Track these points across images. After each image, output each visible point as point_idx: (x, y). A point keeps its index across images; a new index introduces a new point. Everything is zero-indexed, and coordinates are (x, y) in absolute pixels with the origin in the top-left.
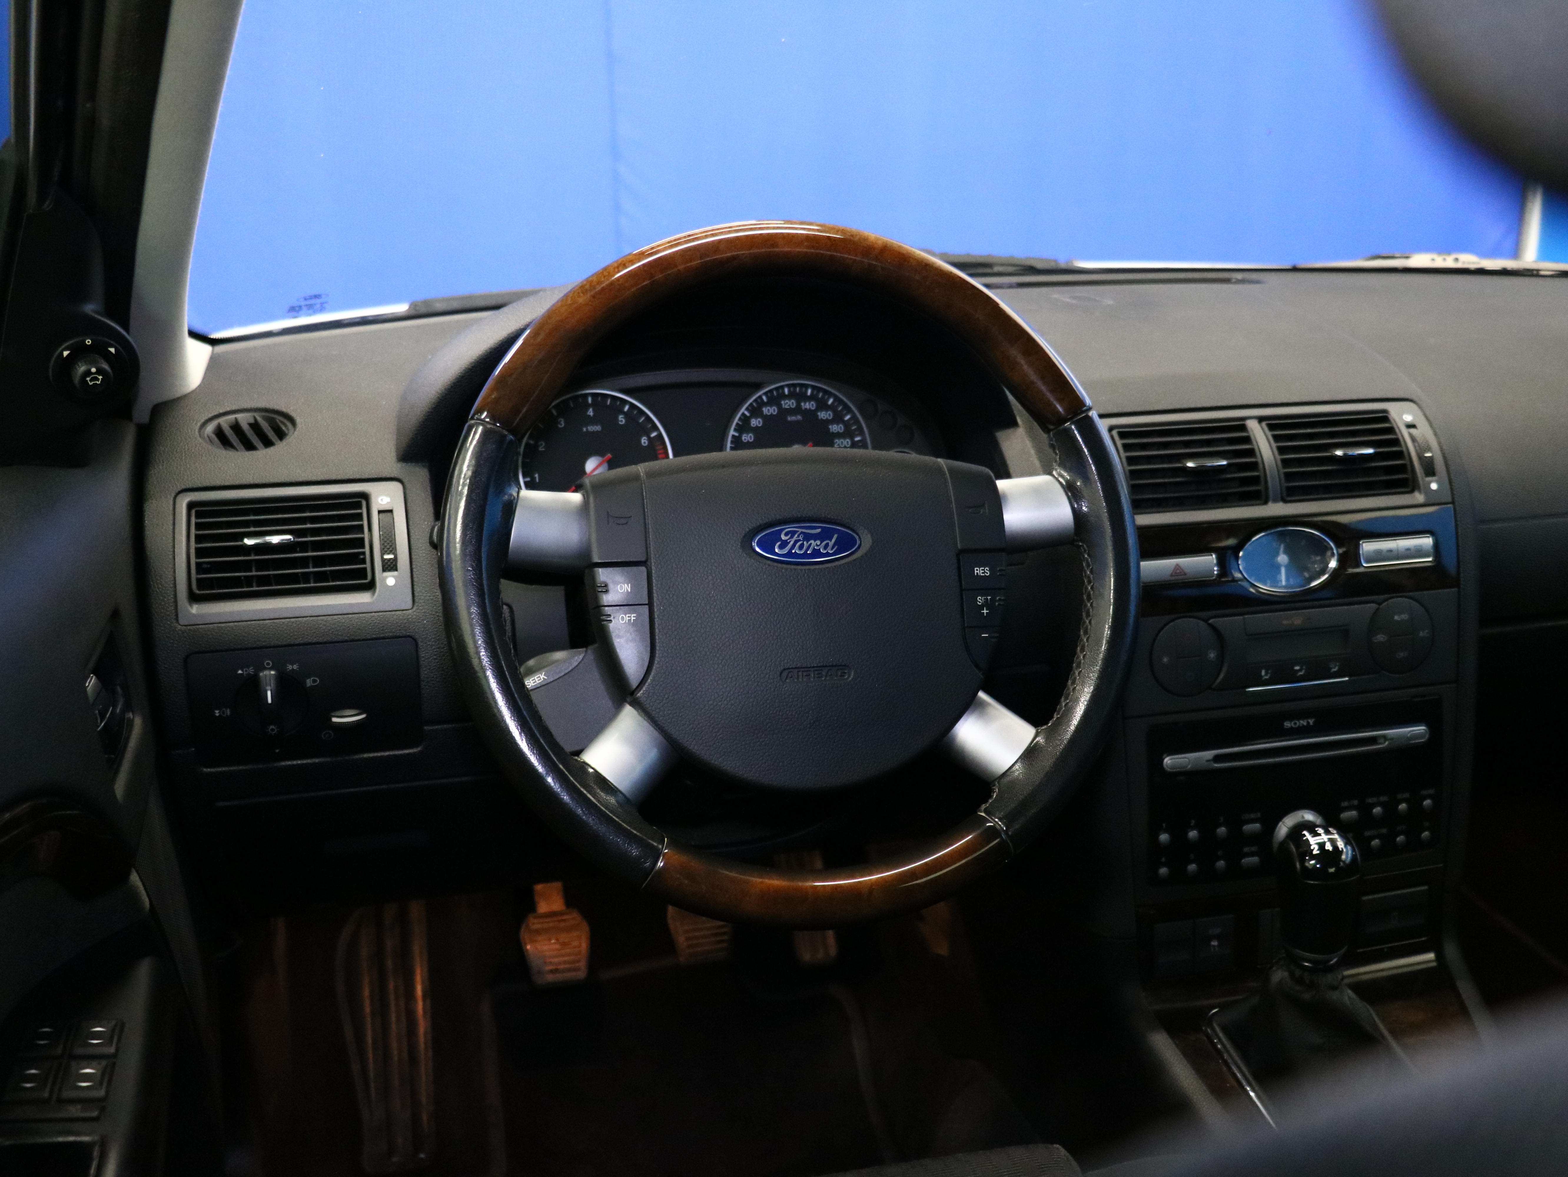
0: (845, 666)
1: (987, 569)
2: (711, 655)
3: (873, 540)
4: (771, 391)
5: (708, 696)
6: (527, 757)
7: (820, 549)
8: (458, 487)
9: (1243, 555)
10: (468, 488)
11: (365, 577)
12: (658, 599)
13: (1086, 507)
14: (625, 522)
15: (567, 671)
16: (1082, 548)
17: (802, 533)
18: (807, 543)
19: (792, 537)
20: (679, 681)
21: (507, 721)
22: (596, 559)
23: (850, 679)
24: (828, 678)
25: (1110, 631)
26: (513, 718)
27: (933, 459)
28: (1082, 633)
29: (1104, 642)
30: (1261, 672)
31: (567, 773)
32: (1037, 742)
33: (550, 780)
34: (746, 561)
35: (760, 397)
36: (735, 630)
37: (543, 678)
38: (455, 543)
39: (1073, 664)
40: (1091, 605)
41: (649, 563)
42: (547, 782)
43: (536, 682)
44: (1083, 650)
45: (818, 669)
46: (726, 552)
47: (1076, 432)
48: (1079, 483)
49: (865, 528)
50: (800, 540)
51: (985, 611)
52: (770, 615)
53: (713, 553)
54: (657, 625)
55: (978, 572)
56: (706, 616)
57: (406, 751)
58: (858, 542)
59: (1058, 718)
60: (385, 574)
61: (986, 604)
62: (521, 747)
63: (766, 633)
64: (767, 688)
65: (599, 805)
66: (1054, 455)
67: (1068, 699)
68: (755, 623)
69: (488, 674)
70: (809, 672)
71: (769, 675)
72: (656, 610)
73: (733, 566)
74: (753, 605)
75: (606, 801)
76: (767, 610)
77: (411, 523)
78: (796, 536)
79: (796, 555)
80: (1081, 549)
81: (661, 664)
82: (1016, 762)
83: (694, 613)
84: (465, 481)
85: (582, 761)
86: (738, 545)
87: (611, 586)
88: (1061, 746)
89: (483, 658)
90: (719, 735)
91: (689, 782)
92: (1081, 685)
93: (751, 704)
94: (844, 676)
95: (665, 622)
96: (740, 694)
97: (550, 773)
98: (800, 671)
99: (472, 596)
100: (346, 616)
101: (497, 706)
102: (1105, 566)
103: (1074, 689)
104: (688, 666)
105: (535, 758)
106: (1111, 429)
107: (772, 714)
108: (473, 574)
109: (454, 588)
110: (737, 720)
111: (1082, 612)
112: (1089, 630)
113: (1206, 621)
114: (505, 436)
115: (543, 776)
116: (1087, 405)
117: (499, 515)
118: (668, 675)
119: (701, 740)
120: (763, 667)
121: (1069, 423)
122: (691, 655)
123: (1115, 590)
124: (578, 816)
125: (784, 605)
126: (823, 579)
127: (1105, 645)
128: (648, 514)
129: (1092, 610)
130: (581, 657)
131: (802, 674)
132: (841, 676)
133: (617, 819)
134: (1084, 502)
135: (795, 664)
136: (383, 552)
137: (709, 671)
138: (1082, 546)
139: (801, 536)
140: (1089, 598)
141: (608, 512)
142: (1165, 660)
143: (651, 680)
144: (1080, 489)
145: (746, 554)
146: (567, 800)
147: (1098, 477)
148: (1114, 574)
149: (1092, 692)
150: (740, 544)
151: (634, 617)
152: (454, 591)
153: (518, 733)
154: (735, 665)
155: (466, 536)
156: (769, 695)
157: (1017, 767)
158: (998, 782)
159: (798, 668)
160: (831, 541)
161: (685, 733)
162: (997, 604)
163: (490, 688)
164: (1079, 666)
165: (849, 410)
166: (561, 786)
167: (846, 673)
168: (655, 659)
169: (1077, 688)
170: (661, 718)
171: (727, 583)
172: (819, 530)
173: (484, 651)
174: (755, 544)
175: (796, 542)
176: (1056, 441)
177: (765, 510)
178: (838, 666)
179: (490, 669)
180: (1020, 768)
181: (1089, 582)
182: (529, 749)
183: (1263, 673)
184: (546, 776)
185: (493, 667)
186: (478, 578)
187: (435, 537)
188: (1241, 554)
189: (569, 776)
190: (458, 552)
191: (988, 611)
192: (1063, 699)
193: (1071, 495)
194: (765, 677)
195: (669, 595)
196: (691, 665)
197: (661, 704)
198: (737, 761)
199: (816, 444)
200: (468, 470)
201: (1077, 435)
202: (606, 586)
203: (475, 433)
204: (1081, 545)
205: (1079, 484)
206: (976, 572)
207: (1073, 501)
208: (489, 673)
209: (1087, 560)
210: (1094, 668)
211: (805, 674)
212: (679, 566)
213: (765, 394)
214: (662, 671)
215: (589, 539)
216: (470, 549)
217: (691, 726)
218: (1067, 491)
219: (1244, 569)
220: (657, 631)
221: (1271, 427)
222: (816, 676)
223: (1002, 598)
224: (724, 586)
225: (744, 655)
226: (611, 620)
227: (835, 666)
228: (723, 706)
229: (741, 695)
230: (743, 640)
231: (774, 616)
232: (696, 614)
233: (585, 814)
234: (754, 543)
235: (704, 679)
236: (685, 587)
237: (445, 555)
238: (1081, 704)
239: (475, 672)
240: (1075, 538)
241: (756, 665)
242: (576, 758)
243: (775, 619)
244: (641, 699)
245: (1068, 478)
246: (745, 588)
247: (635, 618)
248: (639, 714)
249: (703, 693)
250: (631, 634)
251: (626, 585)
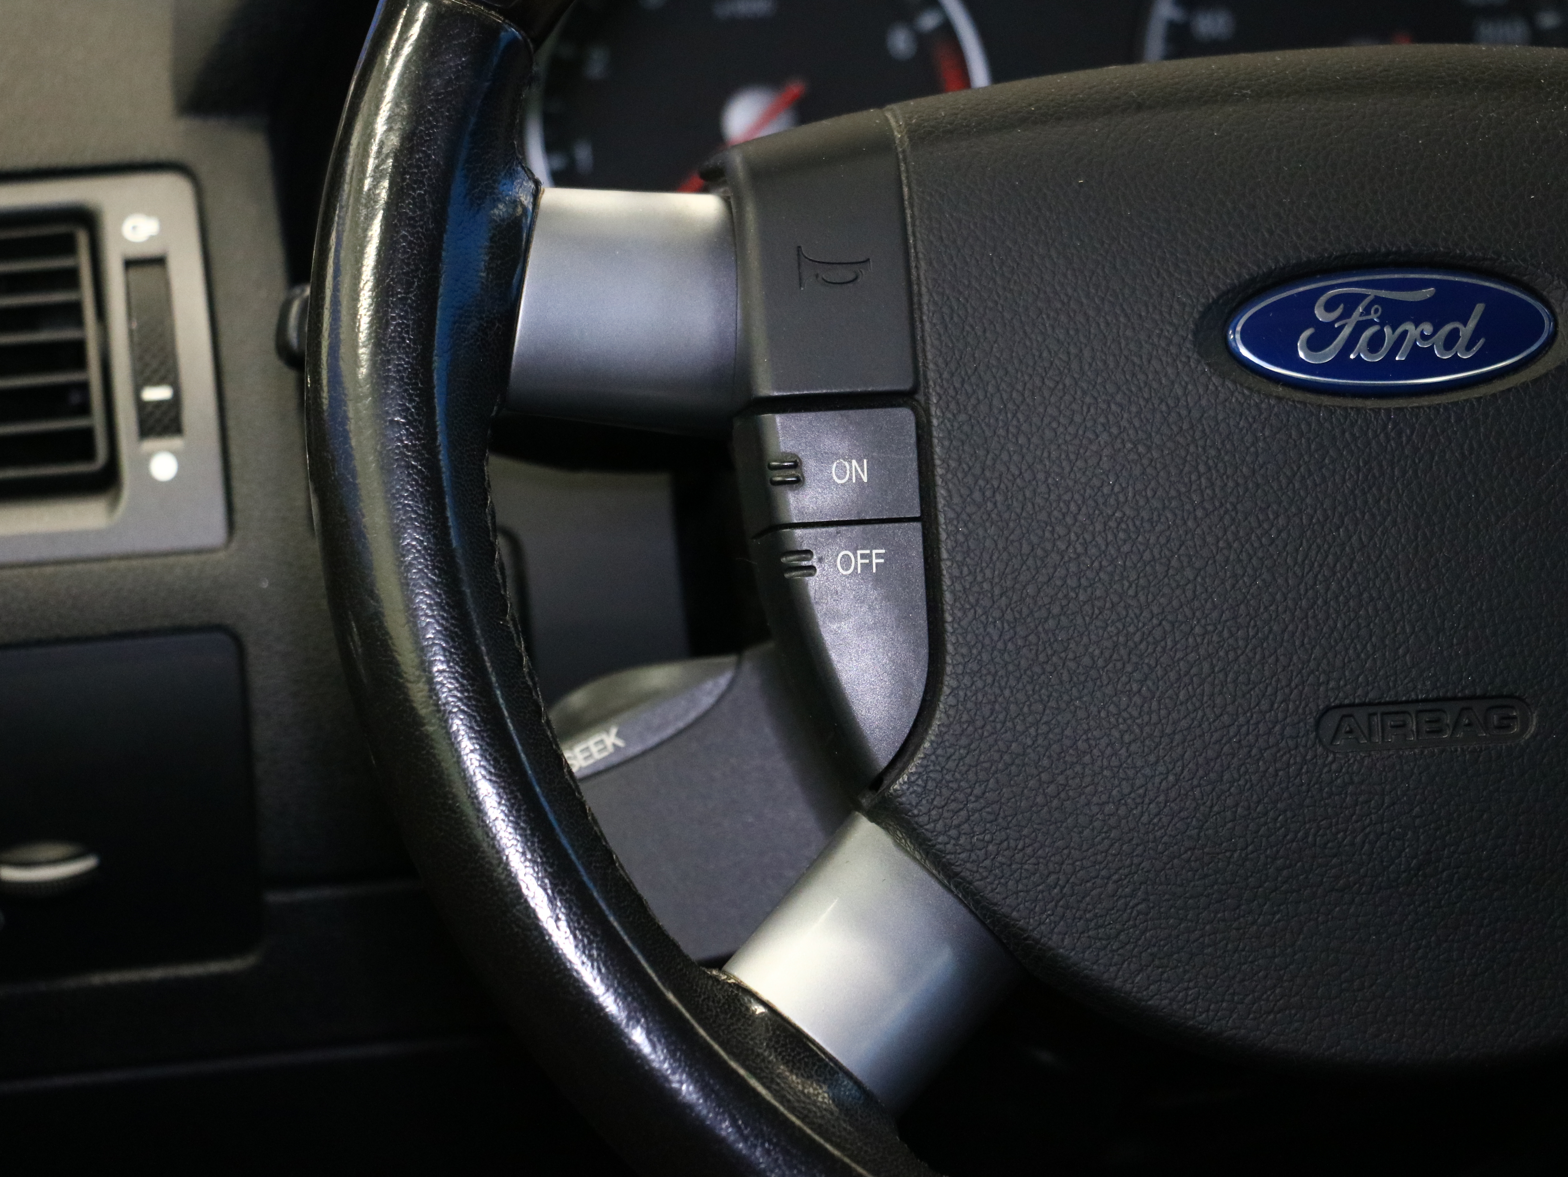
0: (1511, 696)
2: (1110, 666)
5: (1100, 789)
6: (572, 969)
7: (1432, 347)
8: (361, 181)
10: (391, 184)
11: (89, 454)
12: (949, 504)
14: (851, 276)
15: (681, 724)
17: (1377, 300)
18: (1394, 330)
19: (1347, 314)
20: (1014, 745)
21: (512, 864)
22: (766, 388)
23: (1527, 736)
24: (1460, 734)
26: (529, 856)
31: (687, 1015)
33: (638, 1036)
34: (1211, 387)
36: (1178, 592)
37: (614, 745)
38: (355, 346)
41: (920, 397)
42: (631, 1042)
43: (591, 756)
45: (1429, 706)
46: (1149, 362)
50: (1371, 323)
52: (1285, 547)
53: (1112, 365)
54: (947, 581)
56: (1093, 551)
57: (215, 967)
58: (1548, 326)
60: (149, 445)
62: (555, 939)
63: (1273, 601)
64: (1278, 765)
65: (782, 1109)
68: (1240, 572)
69: (455, 728)
71: (1283, 729)
72: (943, 536)
73: (1171, 403)
74: (1233, 520)
75: (802, 1098)
76: (1274, 533)
77: (220, 293)
78: (1360, 309)
79: (1360, 369)
81: (961, 693)
83: (1058, 543)
84: (383, 162)
85: (732, 981)
86: (1185, 339)
87: (810, 466)
89: (439, 679)
90: (1137, 905)
91: (1045, 1057)
93: (1229, 814)
94: (1508, 727)
95: (970, 573)
96: (1195, 782)
97: (639, 1015)
98: (1375, 714)
99: (406, 498)
100: (35, 571)
101: (484, 821)
104: (1041, 701)
105: (595, 972)
107: (1293, 841)
108: (409, 435)
109: (354, 477)
110: (1188, 861)
114: (499, 28)
115: (619, 1025)
117: (482, 259)
118: (983, 727)
119: (1080, 919)
120: (1265, 705)
122: (1049, 668)
124: (722, 1141)
125: (1326, 518)
126: (1441, 439)
128: (916, 253)
130: (723, 681)
131: (1382, 721)
132: (1499, 727)
133: (836, 1153)
135: (1359, 692)
136: (142, 379)
137: (1103, 714)
139: (1376, 311)
141: (799, 247)
143: (932, 742)
145: (1209, 365)
146: (690, 1094)
150: (1190, 336)
151: (878, 556)
152: (355, 485)
153: (546, 899)
154: (1182, 696)
155: (387, 324)
156: (1284, 785)
159: (1370, 704)
160: (1465, 325)
161: (1036, 900)
163: (462, 770)
166: (671, 1054)
167: (1515, 718)
168: (942, 683)
170: (963, 856)
171: (1155, 454)
172: (1428, 293)
173: (442, 658)
174: (1238, 336)
175: (1360, 327)
177: (1267, 235)
178: (1492, 697)
179: (463, 711)
182: (576, 946)
184: (627, 1025)
185: (468, 706)
186: (423, 445)
187: (293, 335)
189: (696, 1025)
190: (363, 371)
194: (1269, 732)
195: (982, 491)
196: (1049, 696)
197: (963, 813)
198: (1190, 981)
199: (1422, 36)
200: (390, 129)
202: (796, 465)
203: (407, 25)
208: (458, 724)
211: (1390, 722)
212: (1010, 405)
214: (965, 717)
215: (747, 329)
216: (400, 360)
217: (1053, 877)
220: (948, 597)
222: (1425, 728)
224: (1145, 462)
225: (1206, 666)
226: (812, 568)
227: (1483, 697)
228: (1145, 819)
229: (1199, 785)
230: (1203, 622)
231: (1297, 550)
232: (1062, 546)
233: (742, 1135)
234: (1234, 333)
235: (1088, 739)
236: (1030, 467)
237: (325, 382)
239: (417, 722)
241: (1244, 696)
242: (715, 972)
243: (1300, 557)
244: (904, 799)
246: (1209, 469)
247: (882, 561)
248: (898, 845)
249: (1088, 780)
250: (871, 608)
251: (854, 462)
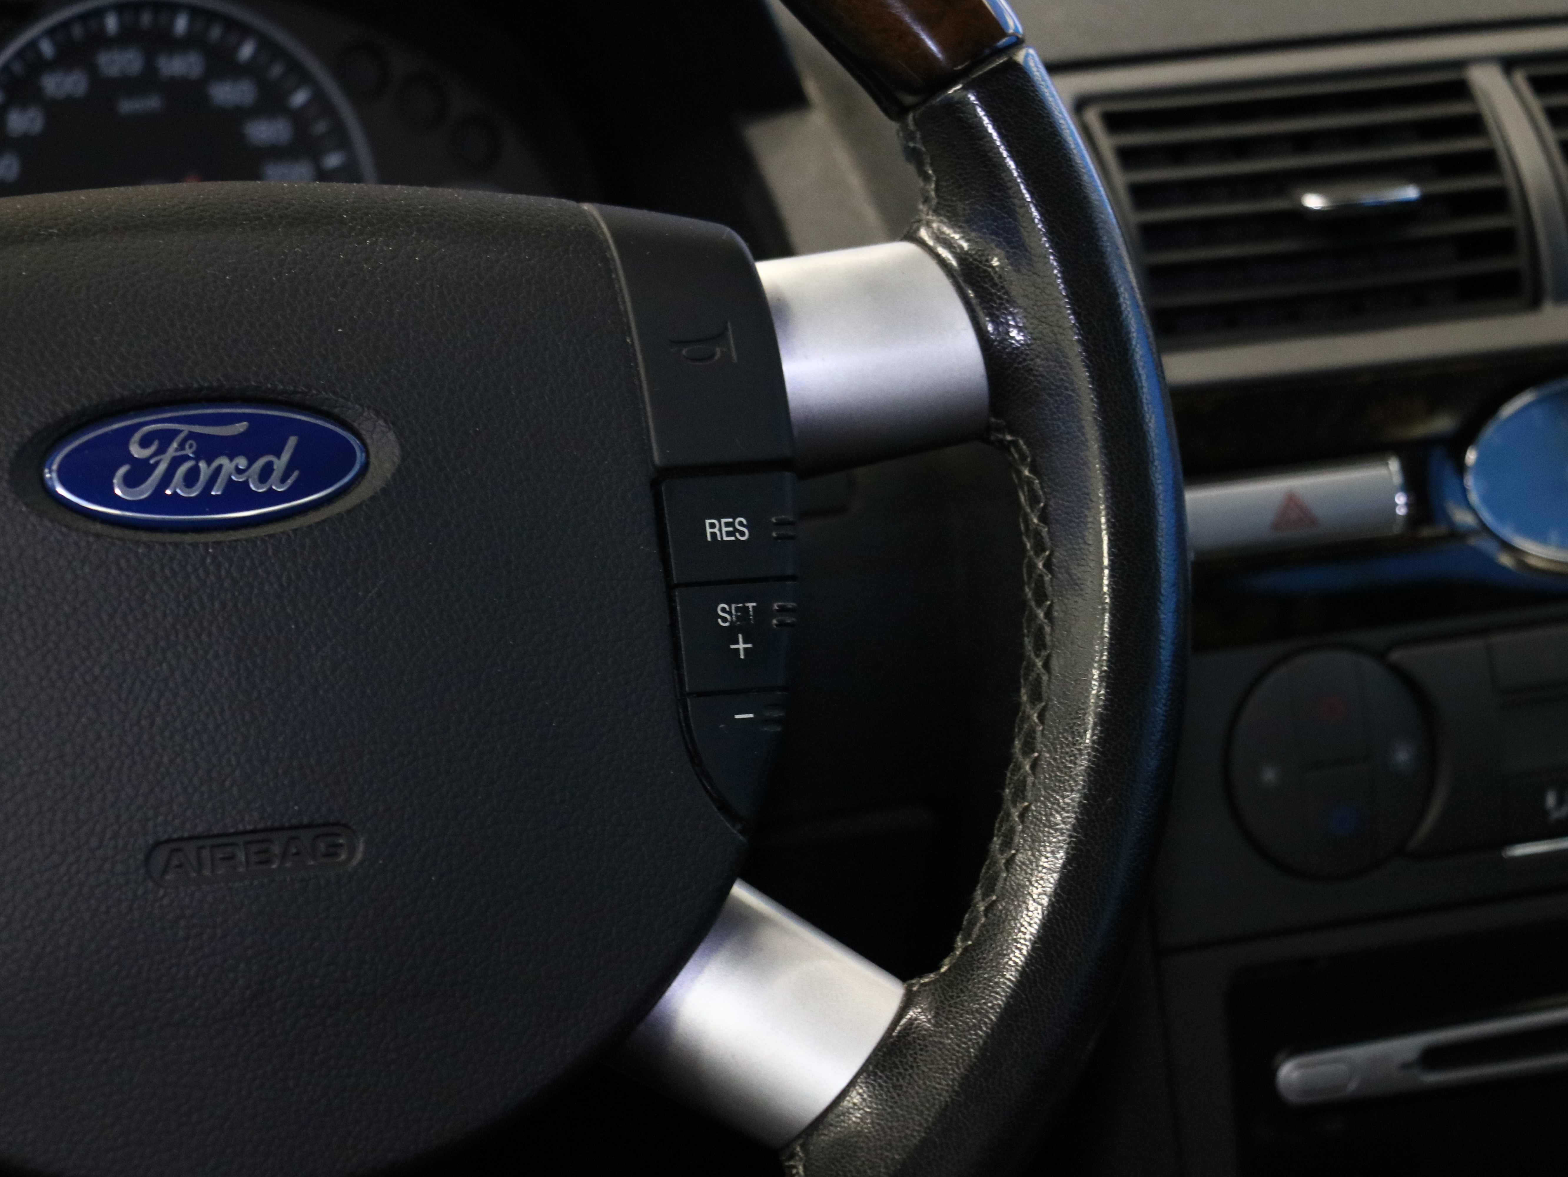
0: (337, 824)
1: (741, 523)
3: (402, 447)
4: (65, 25)
7: (247, 480)
9: (1479, 461)
13: (1020, 329)
16: (1013, 450)
17: (191, 435)
18: (209, 463)
19: (161, 451)
23: (354, 863)
24: (288, 865)
25: (1107, 687)
27: (571, 204)
28: (1025, 698)
29: (1091, 720)
30: (1542, 800)
32: (911, 1021)
34: (29, 526)
35: (33, 45)
39: (1003, 789)
40: (1048, 614)
44: (1029, 747)
45: (257, 837)
47: (981, 112)
48: (996, 259)
49: (377, 413)
50: (186, 458)
51: (741, 646)
52: (108, 685)
55: (716, 530)
58: (360, 457)
59: (966, 950)
61: (742, 626)
63: (99, 738)
64: (110, 901)
66: (921, 184)
67: (993, 891)
68: (64, 710)
70: (229, 849)
71: (114, 863)
74: (56, 658)
76: (97, 670)
78: (175, 445)
79: (177, 504)
80: (1011, 454)
82: (852, 1084)
88: (981, 1029)
92: (1031, 849)
93: (61, 953)
94: (335, 855)
96: (27, 923)
98: (203, 847)
102: (1084, 500)
103: (1010, 861)
106: (1080, 105)
107: (126, 977)
110: (23, 1002)
111: (1023, 636)
112: (1044, 688)
113: (1380, 655)
116: (1011, 31)
120: (95, 841)
121: (959, 87)
123: (1112, 567)
125: (149, 653)
126: (260, 571)
127: (1093, 729)
129: (1053, 630)
131: (212, 853)
132: (328, 855)
134: (1011, 314)
135: (187, 825)
138: (1014, 443)
139: (190, 446)
140: (1041, 596)
142: (1269, 775)
144: (1000, 277)
145: (26, 504)
147: (1050, 241)
148: (1108, 521)
149: (1064, 866)
150: (6, 476)
156: (115, 921)
157: (857, 1099)
158: (803, 1146)
159: (199, 837)
160: (279, 458)
162: (775, 622)
164: (1020, 793)
165: (304, 77)
167: (341, 845)
169: (1020, 857)
172: (241, 427)
174: (54, 475)
175: (175, 463)
176: (925, 142)
177: (79, 373)
178: (318, 826)
180: (864, 1100)
181: (1040, 547)
183: (1551, 800)
188: (1471, 456)
191: (749, 646)
192: (978, 893)
193: (976, 296)
194: (100, 868)
198: (28, 1123)
201: (986, 121)
204: (1010, 442)
205: (995, 262)
206: (709, 531)
207: (981, 313)
209: (1030, 483)
210: (1063, 797)
211: (219, 854)
213: (50, 33)
218: (963, 284)
219: (1486, 499)
221: (1540, 85)
222: (254, 858)
223: (790, 605)
225: (34, 806)
227: (310, 826)
229: (31, 926)
230: (29, 761)
231: (121, 686)
234: (50, 472)
238: (1032, 905)
240: (993, 420)
241: (73, 834)
243: (124, 696)
245: (965, 245)
246: (30, 608)
